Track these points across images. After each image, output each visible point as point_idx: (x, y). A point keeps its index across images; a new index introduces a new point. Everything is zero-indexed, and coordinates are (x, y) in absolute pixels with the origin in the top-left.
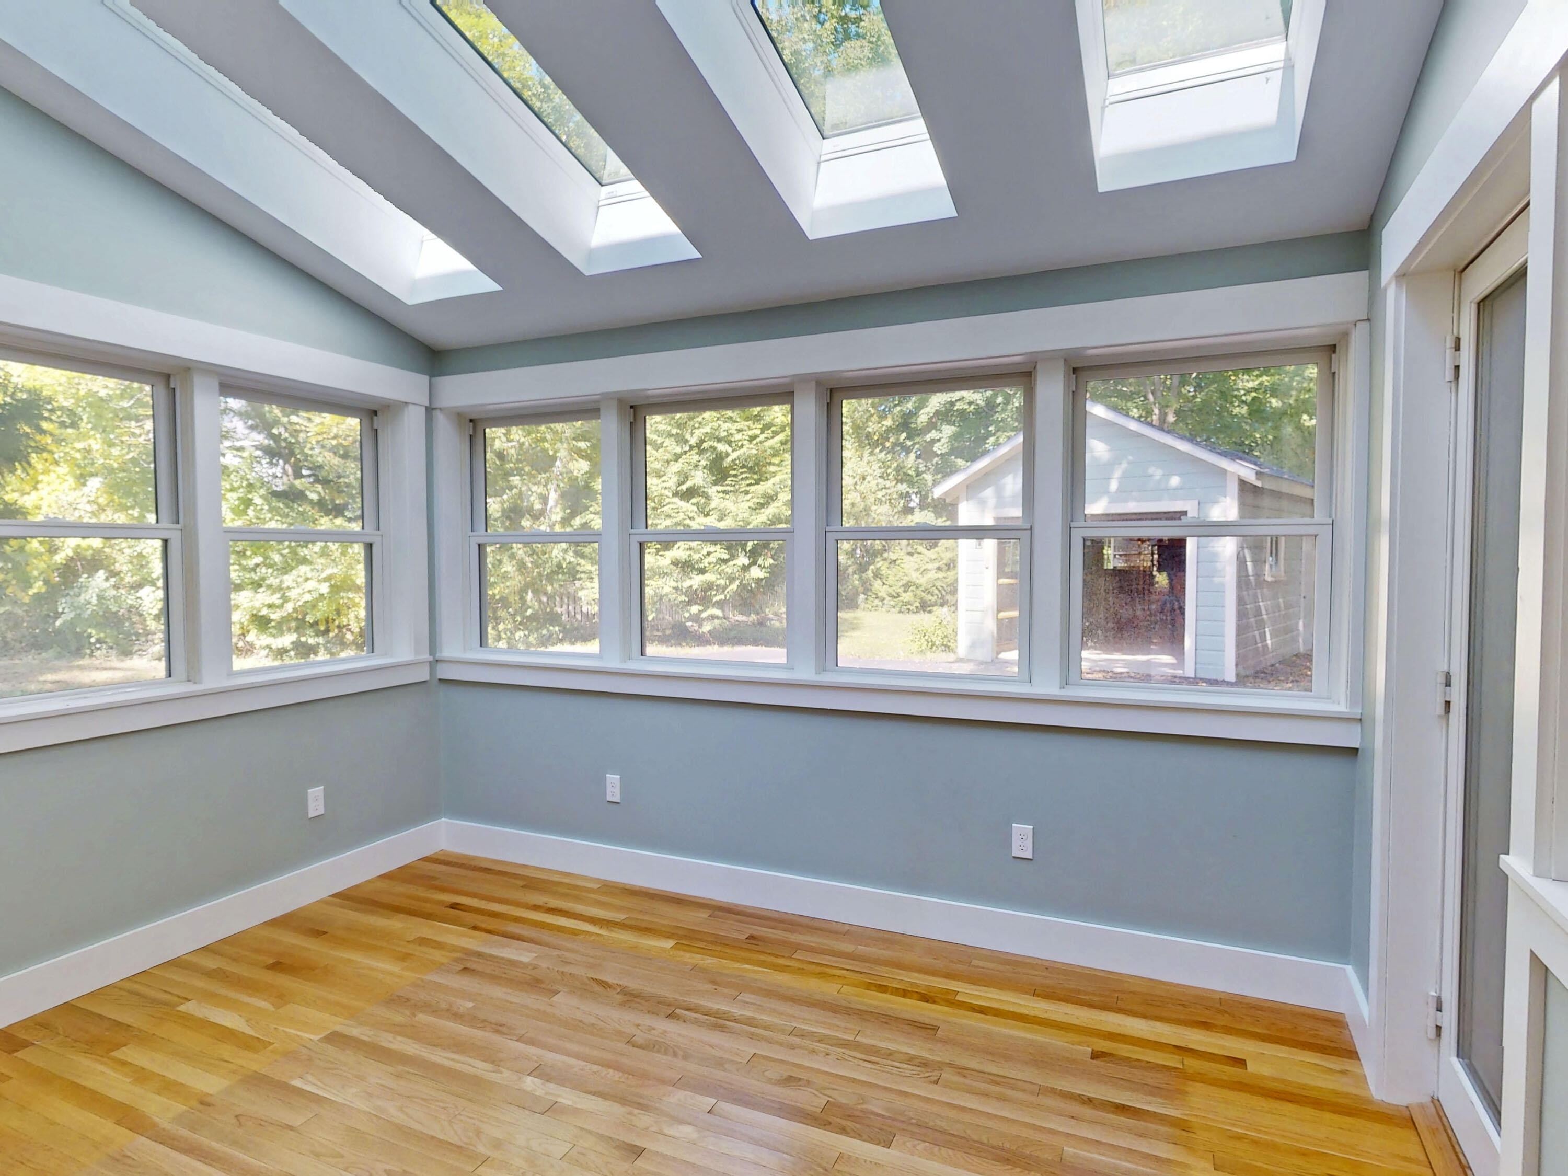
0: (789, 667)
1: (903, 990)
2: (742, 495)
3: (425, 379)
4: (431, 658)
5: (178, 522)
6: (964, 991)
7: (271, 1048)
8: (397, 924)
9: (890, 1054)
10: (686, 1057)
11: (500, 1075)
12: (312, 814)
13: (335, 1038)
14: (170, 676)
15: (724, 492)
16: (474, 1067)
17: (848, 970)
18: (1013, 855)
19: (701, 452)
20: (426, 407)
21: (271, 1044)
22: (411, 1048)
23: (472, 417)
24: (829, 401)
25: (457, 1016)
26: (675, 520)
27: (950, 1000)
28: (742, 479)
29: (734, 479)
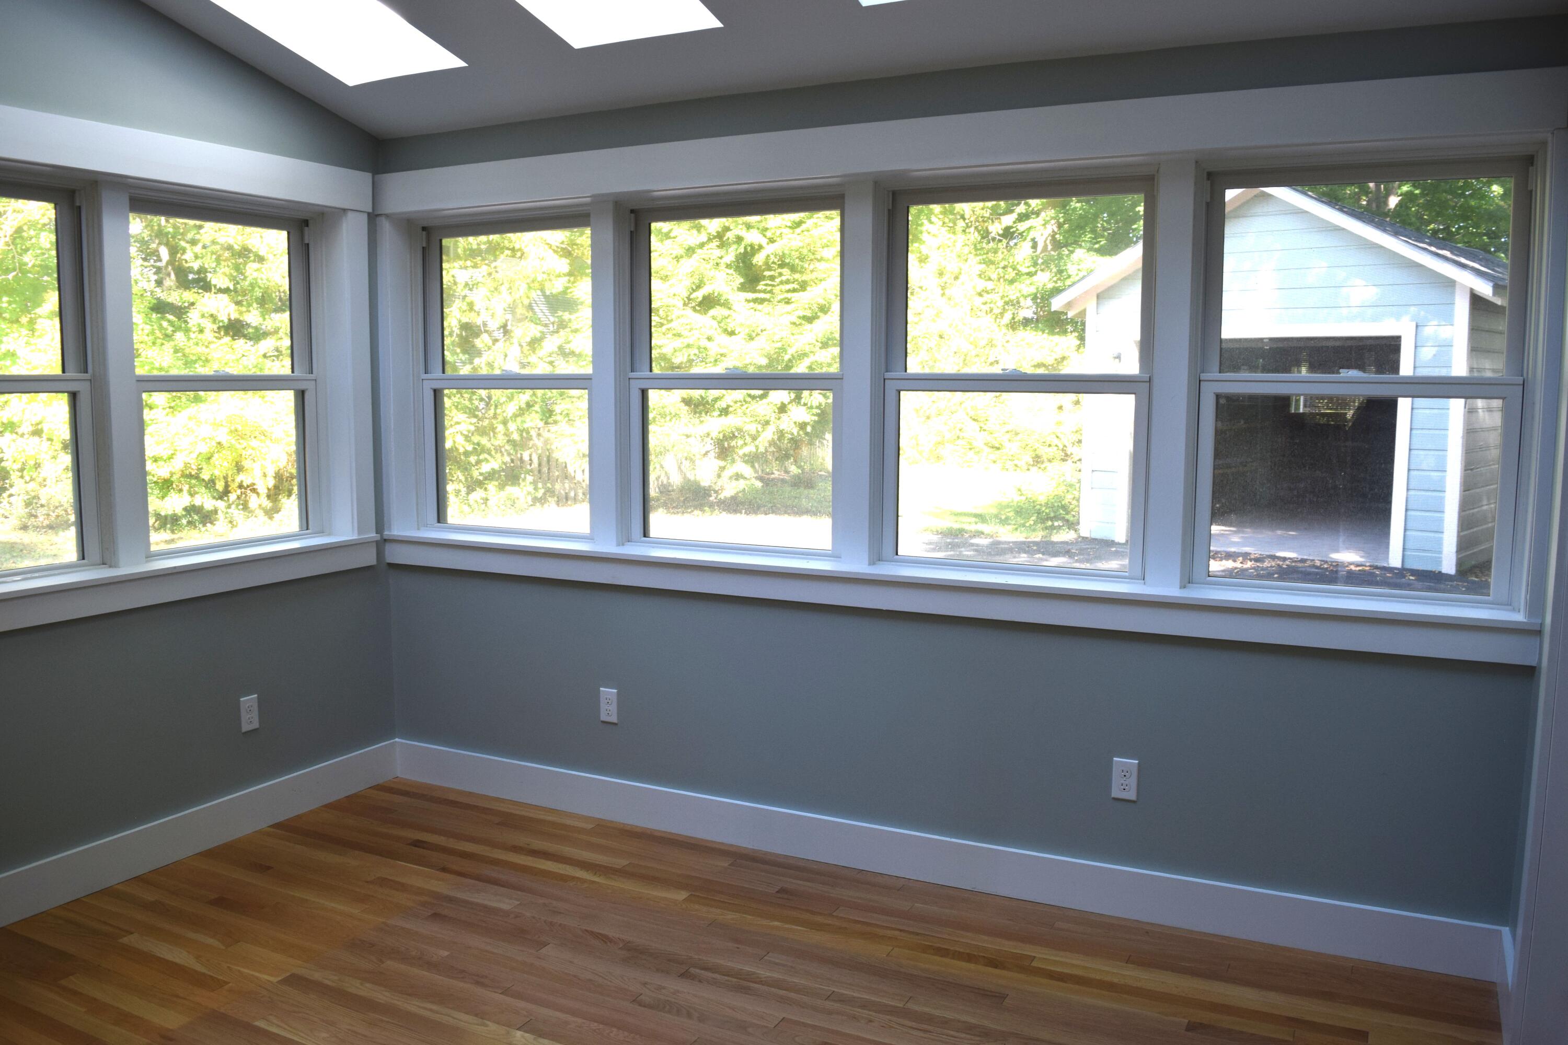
0: (833, 555)
1: (968, 954)
2: (782, 305)
3: (367, 177)
4: (378, 537)
5: (86, 371)
6: (1041, 956)
7: (227, 987)
8: (352, 861)
9: (945, 1023)
10: (702, 1019)
11: (485, 1028)
12: (245, 727)
13: (294, 980)
14: (83, 559)
15: (755, 301)
16: (454, 1018)
17: (901, 931)
18: (1113, 796)
19: (723, 245)
20: (369, 214)
21: (227, 983)
22: (382, 996)
23: (425, 224)
24: (890, 208)
25: (432, 966)
26: (686, 342)
27: (1023, 966)
28: (782, 283)
29: (769, 282)
